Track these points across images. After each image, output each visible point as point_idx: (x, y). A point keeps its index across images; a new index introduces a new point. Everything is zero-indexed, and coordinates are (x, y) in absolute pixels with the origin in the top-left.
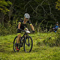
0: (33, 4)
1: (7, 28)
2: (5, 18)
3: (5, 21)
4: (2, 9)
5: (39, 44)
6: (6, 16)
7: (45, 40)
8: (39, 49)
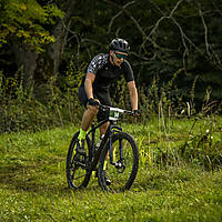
0: (140, 12)
1: (46, 104)
2: (39, 67)
3: (37, 76)
4: (26, 35)
5: (163, 159)
6: (42, 60)
7: (186, 144)
8: (164, 178)
